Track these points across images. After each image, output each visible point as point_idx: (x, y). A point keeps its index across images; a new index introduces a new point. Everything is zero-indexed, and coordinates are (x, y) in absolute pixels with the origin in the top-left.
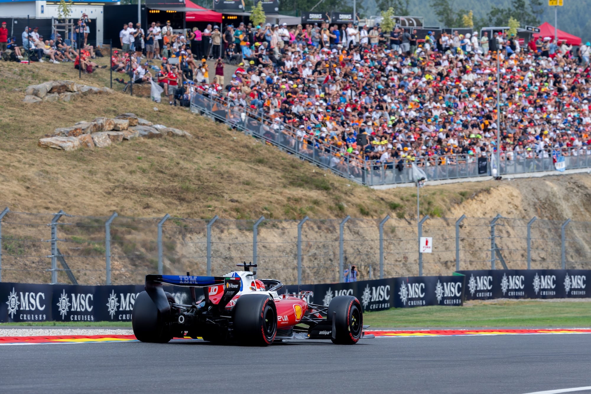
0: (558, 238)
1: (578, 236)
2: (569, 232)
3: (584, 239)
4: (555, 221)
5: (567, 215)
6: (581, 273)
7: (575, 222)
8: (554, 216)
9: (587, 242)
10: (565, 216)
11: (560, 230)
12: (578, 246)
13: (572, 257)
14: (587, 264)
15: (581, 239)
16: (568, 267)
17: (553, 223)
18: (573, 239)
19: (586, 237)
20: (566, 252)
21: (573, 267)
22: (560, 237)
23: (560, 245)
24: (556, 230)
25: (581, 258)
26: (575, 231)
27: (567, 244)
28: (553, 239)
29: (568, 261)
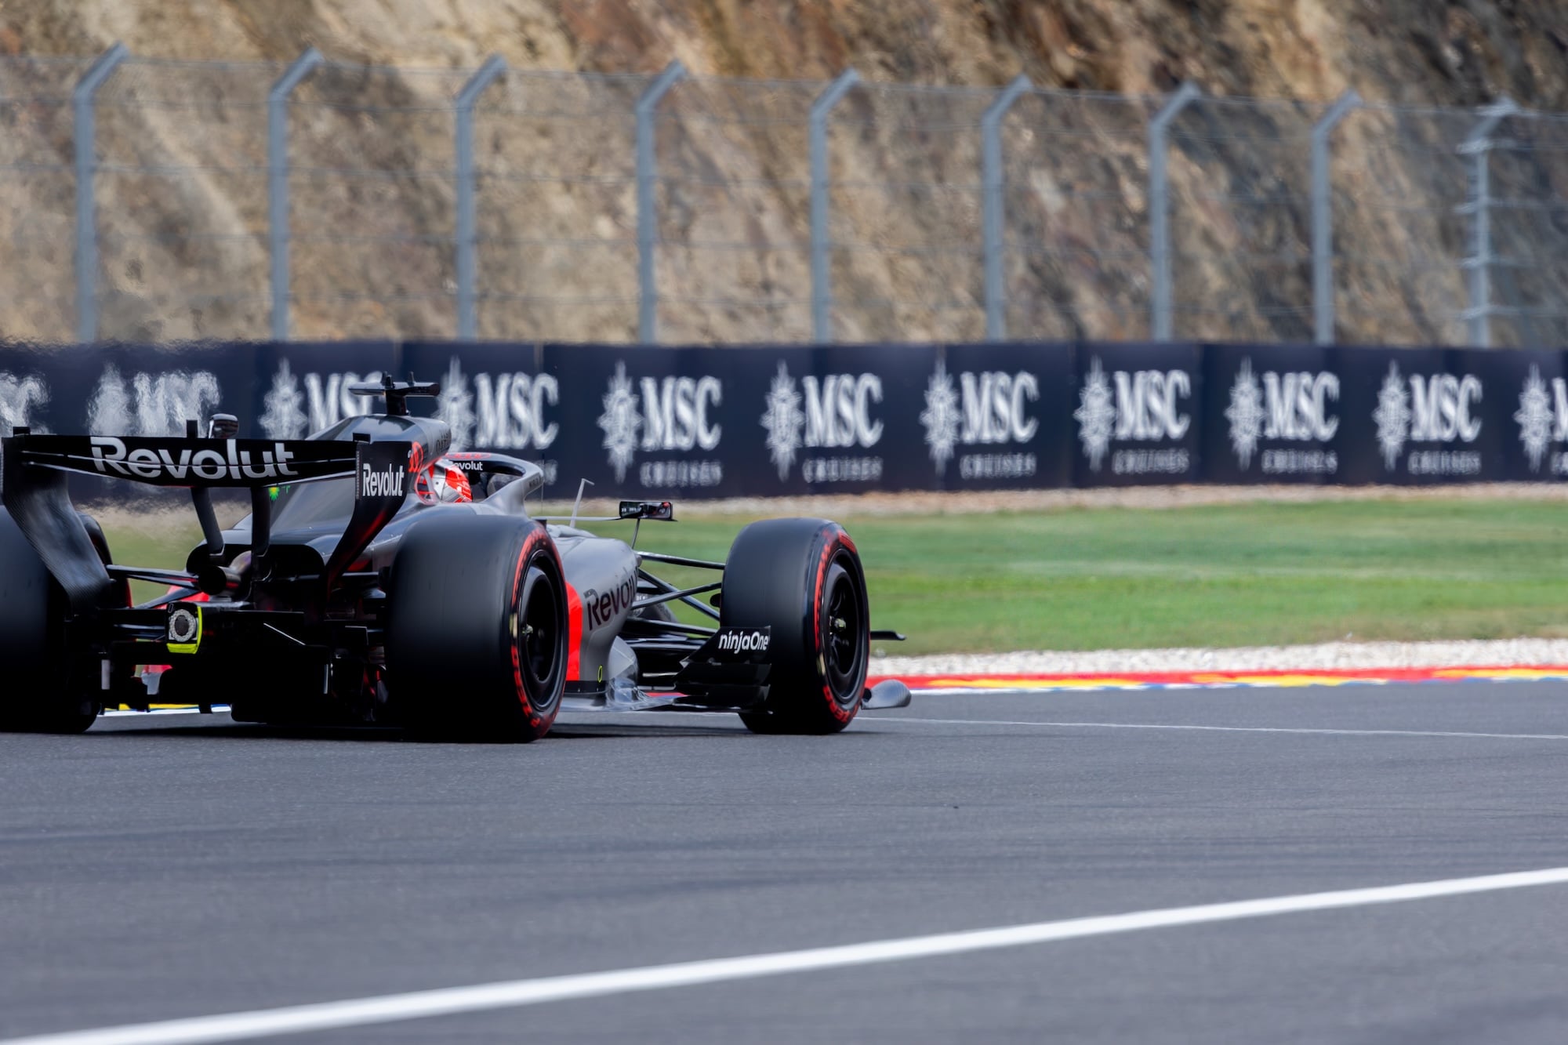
0: (53, 158)
1: (171, 143)
2: (117, 123)
3: (208, 161)
4: (40, 59)
5: (105, 20)
6: (188, 360)
7: (155, 61)
8: (33, 28)
9: (222, 175)
10: (93, 27)
11: (64, 114)
12: (172, 205)
13: (135, 270)
14: (222, 309)
15: (191, 161)
16: (115, 330)
17: (28, 74)
18: (144, 161)
19: (215, 148)
20: (104, 242)
21: (144, 331)
22: (67, 150)
23: (65, 197)
24: (46, 110)
25: (192, 275)
26: (156, 119)
27: (106, 194)
28: (24, 162)
29: (114, 295)
